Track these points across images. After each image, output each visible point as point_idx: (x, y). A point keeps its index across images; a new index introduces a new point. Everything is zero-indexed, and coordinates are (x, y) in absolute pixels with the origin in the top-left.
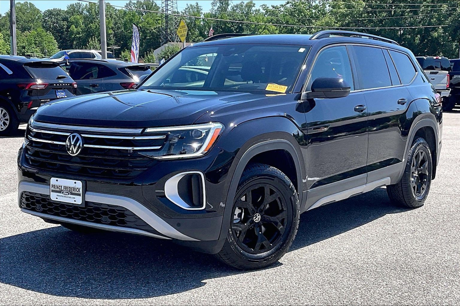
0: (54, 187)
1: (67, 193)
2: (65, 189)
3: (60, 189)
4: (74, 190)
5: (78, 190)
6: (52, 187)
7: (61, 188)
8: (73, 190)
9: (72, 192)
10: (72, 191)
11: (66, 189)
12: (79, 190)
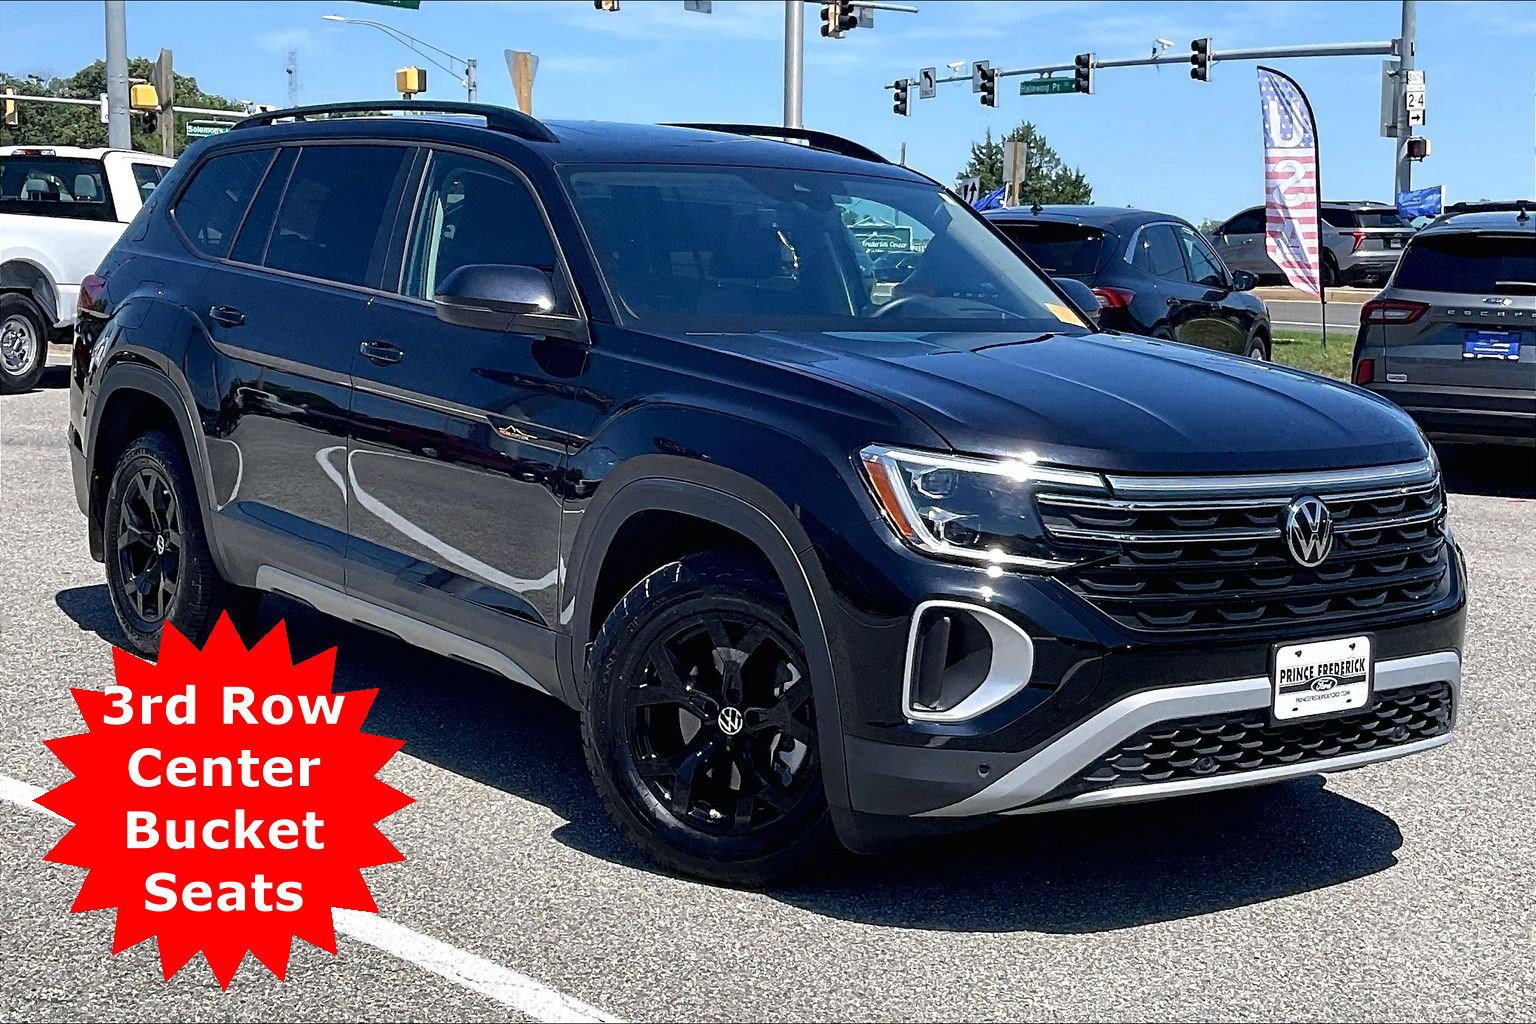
0: (1289, 677)
1: (1328, 683)
2: (1322, 674)
3: (1306, 677)
4: (1348, 668)
5: (1358, 665)
6: (1282, 677)
7: (1311, 672)
8: (1344, 670)
9: (1340, 675)
10: (1343, 672)
11: (1325, 672)
12: (1362, 665)
